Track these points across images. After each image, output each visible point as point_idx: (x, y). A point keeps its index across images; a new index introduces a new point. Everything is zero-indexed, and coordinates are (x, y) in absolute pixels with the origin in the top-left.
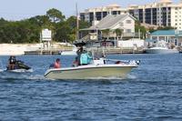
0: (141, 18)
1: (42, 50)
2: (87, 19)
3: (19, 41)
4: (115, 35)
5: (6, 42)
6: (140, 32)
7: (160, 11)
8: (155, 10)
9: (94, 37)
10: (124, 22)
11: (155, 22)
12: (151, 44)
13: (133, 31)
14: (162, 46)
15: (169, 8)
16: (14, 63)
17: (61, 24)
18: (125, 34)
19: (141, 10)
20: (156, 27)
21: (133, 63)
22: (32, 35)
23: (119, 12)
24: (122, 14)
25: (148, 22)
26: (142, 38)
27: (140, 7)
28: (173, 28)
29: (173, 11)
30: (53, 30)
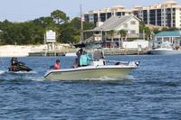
0: (145, 19)
1: (46, 51)
2: (92, 21)
3: (24, 42)
4: (119, 37)
5: (11, 44)
6: (145, 33)
7: (164, 12)
8: (159, 11)
9: (98, 38)
10: (129, 23)
11: (159, 23)
12: (156, 45)
13: (137, 32)
14: (167, 47)
15: (174, 9)
16: (16, 64)
17: (65, 25)
18: (129, 35)
19: (145, 11)
20: (160, 28)
21: (132, 65)
22: (36, 36)
23: (124, 13)
24: (126, 15)
25: (153, 23)
26: (146, 39)
27: (144, 9)
28: (177, 29)
29: (177, 12)
30: (57, 31)
